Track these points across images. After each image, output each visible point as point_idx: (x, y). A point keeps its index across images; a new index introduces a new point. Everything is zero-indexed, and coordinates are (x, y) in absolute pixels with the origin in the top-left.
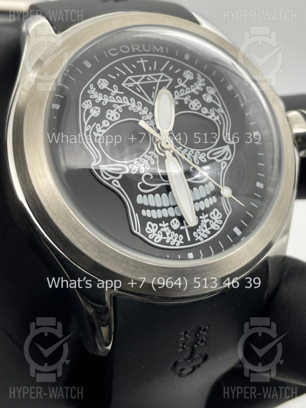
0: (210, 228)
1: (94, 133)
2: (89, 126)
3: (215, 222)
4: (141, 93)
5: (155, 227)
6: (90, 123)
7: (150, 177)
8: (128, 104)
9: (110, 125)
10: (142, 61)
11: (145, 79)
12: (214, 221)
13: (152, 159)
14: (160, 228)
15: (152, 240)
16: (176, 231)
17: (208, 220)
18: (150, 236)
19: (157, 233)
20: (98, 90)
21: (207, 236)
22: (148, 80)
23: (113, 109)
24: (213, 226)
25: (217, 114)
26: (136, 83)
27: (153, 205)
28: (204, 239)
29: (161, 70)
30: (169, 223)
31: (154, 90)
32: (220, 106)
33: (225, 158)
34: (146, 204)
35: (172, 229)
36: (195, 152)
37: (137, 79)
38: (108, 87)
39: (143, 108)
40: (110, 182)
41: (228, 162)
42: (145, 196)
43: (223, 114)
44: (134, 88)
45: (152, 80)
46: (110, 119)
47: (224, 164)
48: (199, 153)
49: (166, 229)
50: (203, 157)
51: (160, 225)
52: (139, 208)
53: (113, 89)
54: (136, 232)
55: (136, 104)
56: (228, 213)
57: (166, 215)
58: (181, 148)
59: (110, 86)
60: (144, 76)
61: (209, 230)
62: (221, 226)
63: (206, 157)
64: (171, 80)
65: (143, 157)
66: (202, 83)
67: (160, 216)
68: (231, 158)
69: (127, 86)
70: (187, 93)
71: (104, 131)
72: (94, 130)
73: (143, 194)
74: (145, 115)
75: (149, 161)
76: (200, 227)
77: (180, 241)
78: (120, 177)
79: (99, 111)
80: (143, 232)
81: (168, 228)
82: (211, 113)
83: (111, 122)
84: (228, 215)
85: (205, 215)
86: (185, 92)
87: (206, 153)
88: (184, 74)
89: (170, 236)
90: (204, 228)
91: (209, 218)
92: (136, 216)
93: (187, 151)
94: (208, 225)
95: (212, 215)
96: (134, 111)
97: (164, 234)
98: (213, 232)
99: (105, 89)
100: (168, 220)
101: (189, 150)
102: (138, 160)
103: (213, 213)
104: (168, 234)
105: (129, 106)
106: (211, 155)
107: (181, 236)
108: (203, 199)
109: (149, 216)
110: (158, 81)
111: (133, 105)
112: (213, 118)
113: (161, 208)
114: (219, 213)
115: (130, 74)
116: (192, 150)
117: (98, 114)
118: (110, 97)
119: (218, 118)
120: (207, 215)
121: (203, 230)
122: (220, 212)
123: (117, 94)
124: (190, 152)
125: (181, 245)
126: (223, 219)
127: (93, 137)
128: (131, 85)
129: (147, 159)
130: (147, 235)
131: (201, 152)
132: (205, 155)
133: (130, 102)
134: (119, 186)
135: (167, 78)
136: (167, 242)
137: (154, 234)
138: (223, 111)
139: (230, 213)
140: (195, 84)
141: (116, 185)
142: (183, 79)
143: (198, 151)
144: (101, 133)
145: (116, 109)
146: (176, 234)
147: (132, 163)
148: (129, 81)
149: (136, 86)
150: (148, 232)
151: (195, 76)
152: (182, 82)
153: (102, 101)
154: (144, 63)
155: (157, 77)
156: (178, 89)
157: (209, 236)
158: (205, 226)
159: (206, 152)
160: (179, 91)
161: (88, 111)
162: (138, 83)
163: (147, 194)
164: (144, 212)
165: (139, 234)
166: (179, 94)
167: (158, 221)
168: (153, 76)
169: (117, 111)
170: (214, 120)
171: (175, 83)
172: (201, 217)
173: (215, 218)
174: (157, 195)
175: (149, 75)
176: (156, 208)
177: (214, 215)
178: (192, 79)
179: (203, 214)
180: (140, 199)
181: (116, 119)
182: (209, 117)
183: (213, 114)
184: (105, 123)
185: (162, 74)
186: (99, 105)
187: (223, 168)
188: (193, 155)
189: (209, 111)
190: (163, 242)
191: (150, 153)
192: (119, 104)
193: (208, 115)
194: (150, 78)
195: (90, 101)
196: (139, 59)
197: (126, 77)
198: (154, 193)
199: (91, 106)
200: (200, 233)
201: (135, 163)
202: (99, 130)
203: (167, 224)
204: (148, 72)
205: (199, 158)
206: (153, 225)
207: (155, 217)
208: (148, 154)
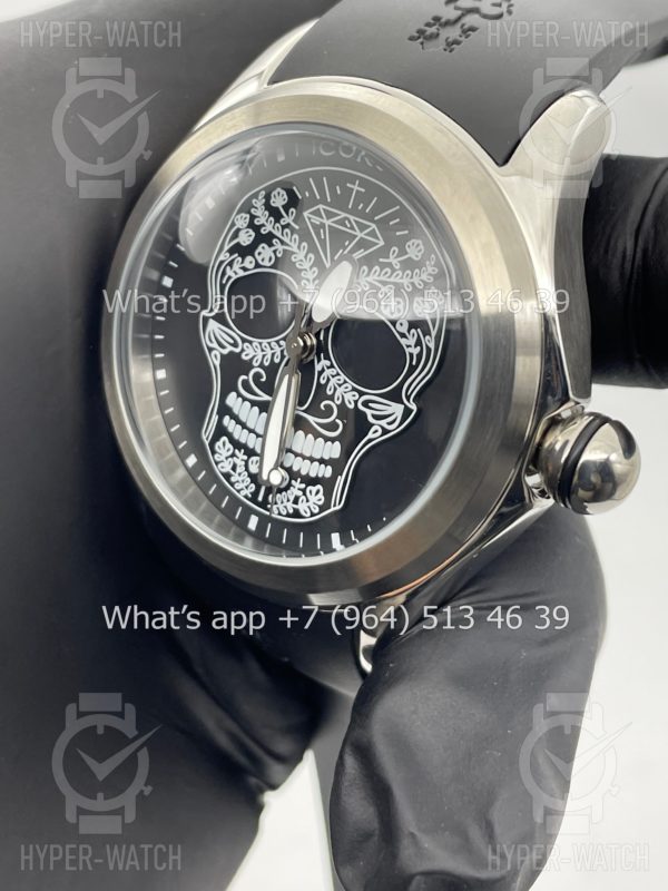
0: (295, 506)
1: (228, 268)
2: (228, 255)
3: (308, 504)
4: (323, 243)
5: (228, 450)
6: (231, 251)
7: (262, 377)
8: (295, 249)
9: (255, 268)
10: (356, 188)
11: (342, 222)
12: (307, 501)
13: (279, 353)
14: (233, 455)
15: (217, 463)
16: (250, 475)
17: (301, 493)
18: (216, 456)
19: (227, 458)
20: (268, 206)
21: (284, 513)
22: (346, 226)
23: (271, 245)
24: (302, 507)
25: (419, 343)
26: (325, 221)
27: (243, 418)
28: (280, 514)
29: (376, 218)
30: (249, 457)
31: (345, 248)
32: (434, 333)
33: (383, 423)
34: (236, 411)
35: (247, 469)
36: (345, 382)
37: (330, 215)
38: (283, 207)
39: (311, 268)
40: (210, 350)
41: (385, 431)
42: (240, 399)
43: (429, 349)
44: (317, 228)
45: (352, 228)
46: (259, 259)
47: (376, 431)
48: (350, 388)
49: (240, 462)
50: (352, 399)
51: (237, 451)
52: (224, 410)
53: (287, 214)
54: (204, 437)
55: (306, 257)
56: (335, 506)
57: (251, 446)
58: (328, 363)
59: (286, 208)
60: (344, 215)
61: (294, 509)
62: (313, 515)
63: (356, 402)
64: (382, 243)
65: (269, 343)
66: (430, 275)
67: (243, 441)
68: (395, 429)
69: (309, 219)
70: (392, 279)
71: (242, 273)
72: (231, 264)
73: (239, 395)
74: (308, 280)
75: (273, 355)
76: (284, 493)
77: (248, 492)
78: (225, 352)
79: (252, 239)
80: (212, 444)
81: (243, 463)
82: (410, 337)
83: (257, 265)
84: (332, 509)
85: (301, 482)
86: (389, 277)
87: (360, 396)
88: (410, 243)
89: (240, 474)
90: (288, 501)
91: (304, 491)
92: (215, 418)
93: (335, 373)
94: (296, 501)
95: (311, 492)
96: (298, 266)
97: (234, 468)
98: (297, 514)
99: (277, 209)
100: (250, 453)
101: (338, 374)
102: (260, 344)
103: (314, 489)
104: (238, 470)
105: (293, 253)
106: (366, 404)
107: (253, 486)
108: (312, 460)
109: (230, 429)
110: (360, 235)
111: (301, 255)
112: (408, 346)
113: (251, 431)
114: (321, 495)
115: (326, 203)
116: (343, 377)
117: (248, 243)
118: (277, 225)
119: (416, 351)
120: (303, 486)
121: (285, 501)
122: (324, 494)
123: (288, 226)
124: (338, 377)
125: (246, 497)
126: (322, 509)
127: (224, 273)
128: (317, 220)
129: (272, 349)
130: (214, 452)
131: (354, 389)
132: (357, 396)
133: (299, 247)
134: (217, 363)
135: (377, 238)
136: (233, 479)
137: (223, 458)
138: (432, 346)
139: (338, 507)
140: (417, 271)
141: (215, 361)
142: (403, 252)
143: (350, 384)
144: (236, 273)
145: (273, 248)
146: (249, 480)
147: (251, 342)
148: (317, 213)
149: (323, 226)
150: (216, 448)
151: (426, 257)
152: (398, 256)
153: (263, 225)
154: (357, 191)
155: (362, 227)
156: (383, 266)
157: (288, 515)
158: (292, 499)
159: (361, 394)
160: (381, 270)
161: (238, 230)
162: (328, 222)
163: (245, 399)
164: (226, 420)
165: (207, 443)
166: (379, 275)
167: (237, 445)
168: (356, 222)
169: (275, 252)
170: (407, 350)
171: (384, 252)
172: (293, 482)
173: (313, 499)
174: (256, 409)
175: (352, 218)
176: (244, 426)
177: (314, 493)
178: (416, 259)
179: (299, 480)
180: (232, 399)
181: (266, 263)
182: (403, 341)
183: (412, 341)
184: (249, 262)
185: (374, 226)
186: (257, 229)
187: (370, 435)
188: (340, 385)
189: (409, 331)
190: (227, 476)
191: (282, 343)
192: (282, 242)
193: (403, 335)
194: (350, 222)
195: (248, 216)
196: (353, 179)
197: (318, 202)
198: (253, 403)
199: (245, 225)
200: (279, 502)
201: (254, 344)
202: (236, 267)
203: (245, 457)
204: (354, 212)
205: (345, 395)
206: (229, 445)
207: (236, 436)
208: (277, 342)
